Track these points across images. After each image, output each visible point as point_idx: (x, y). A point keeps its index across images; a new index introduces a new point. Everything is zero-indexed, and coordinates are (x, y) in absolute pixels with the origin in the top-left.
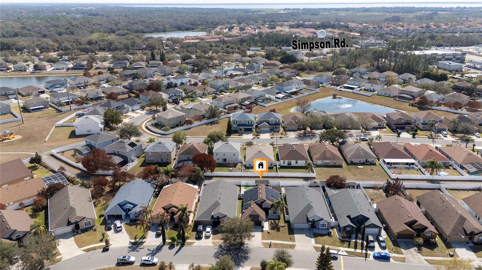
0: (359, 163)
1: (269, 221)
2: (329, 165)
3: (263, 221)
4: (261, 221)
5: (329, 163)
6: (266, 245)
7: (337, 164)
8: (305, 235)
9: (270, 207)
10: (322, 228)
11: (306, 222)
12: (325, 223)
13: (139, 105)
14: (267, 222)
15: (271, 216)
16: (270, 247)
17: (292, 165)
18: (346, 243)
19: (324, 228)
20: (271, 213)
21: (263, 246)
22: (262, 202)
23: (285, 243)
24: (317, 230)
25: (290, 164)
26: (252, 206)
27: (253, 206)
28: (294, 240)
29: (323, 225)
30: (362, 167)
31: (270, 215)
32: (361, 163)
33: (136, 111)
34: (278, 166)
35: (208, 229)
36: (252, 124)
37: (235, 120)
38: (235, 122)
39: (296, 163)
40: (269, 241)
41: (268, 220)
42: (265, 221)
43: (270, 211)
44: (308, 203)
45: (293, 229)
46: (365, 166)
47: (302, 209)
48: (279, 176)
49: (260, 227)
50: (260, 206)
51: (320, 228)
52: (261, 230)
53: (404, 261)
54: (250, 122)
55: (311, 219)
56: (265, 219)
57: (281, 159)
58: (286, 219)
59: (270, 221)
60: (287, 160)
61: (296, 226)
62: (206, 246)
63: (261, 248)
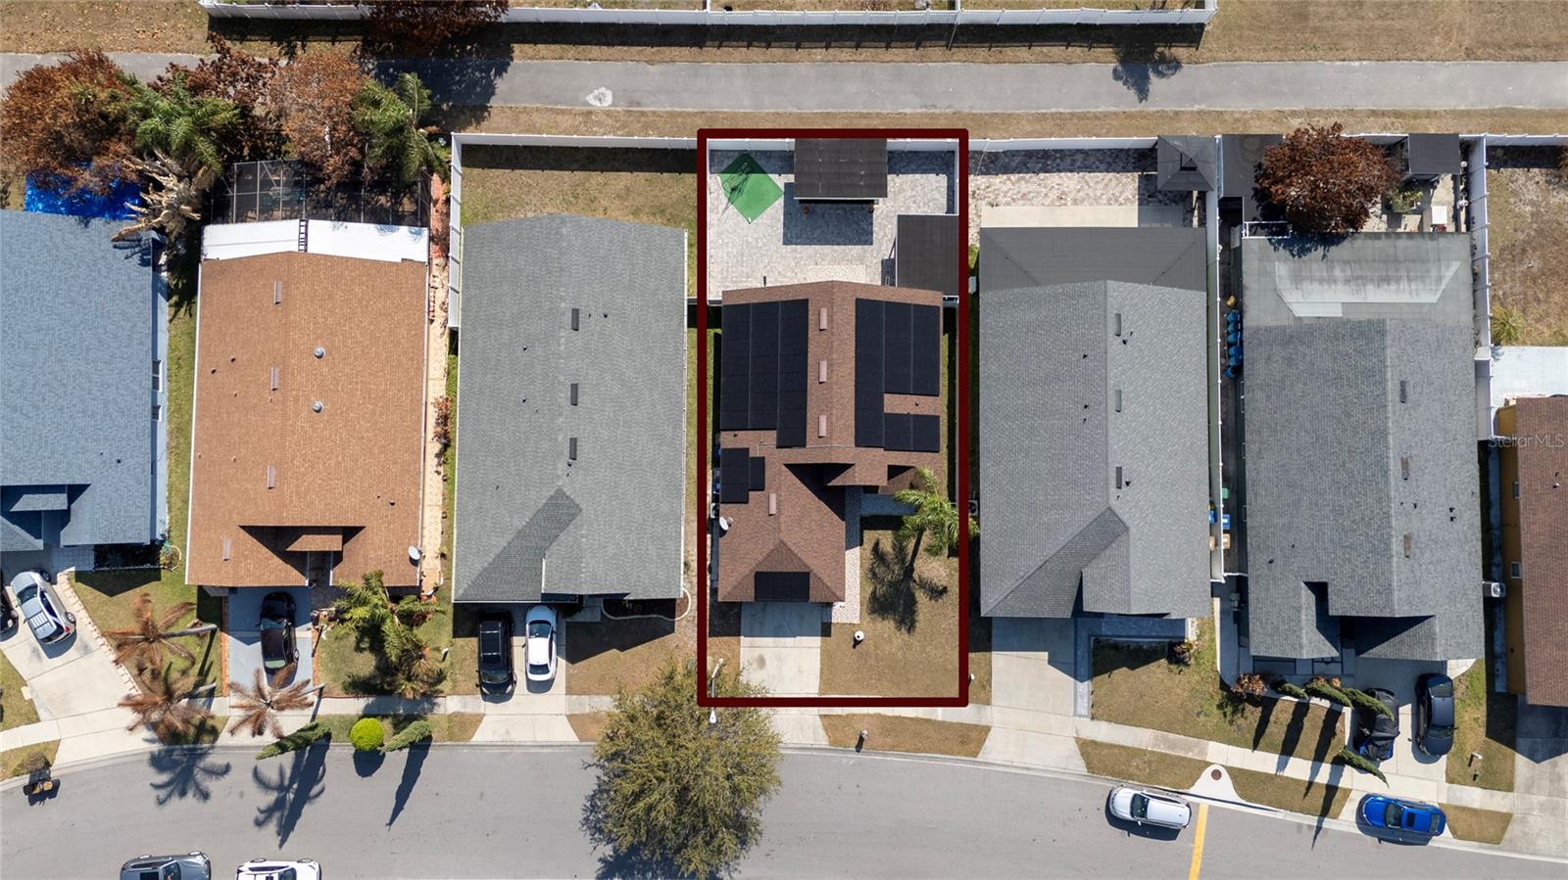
8: (1045, 655)
14: (855, 554)
16: (859, 748)
18: (1249, 708)
21: (822, 741)
26: (773, 503)
27: (778, 505)
28: (982, 696)
41: (859, 528)
52: (817, 619)
53: (1495, 840)
62: (542, 746)
63: (814, 753)
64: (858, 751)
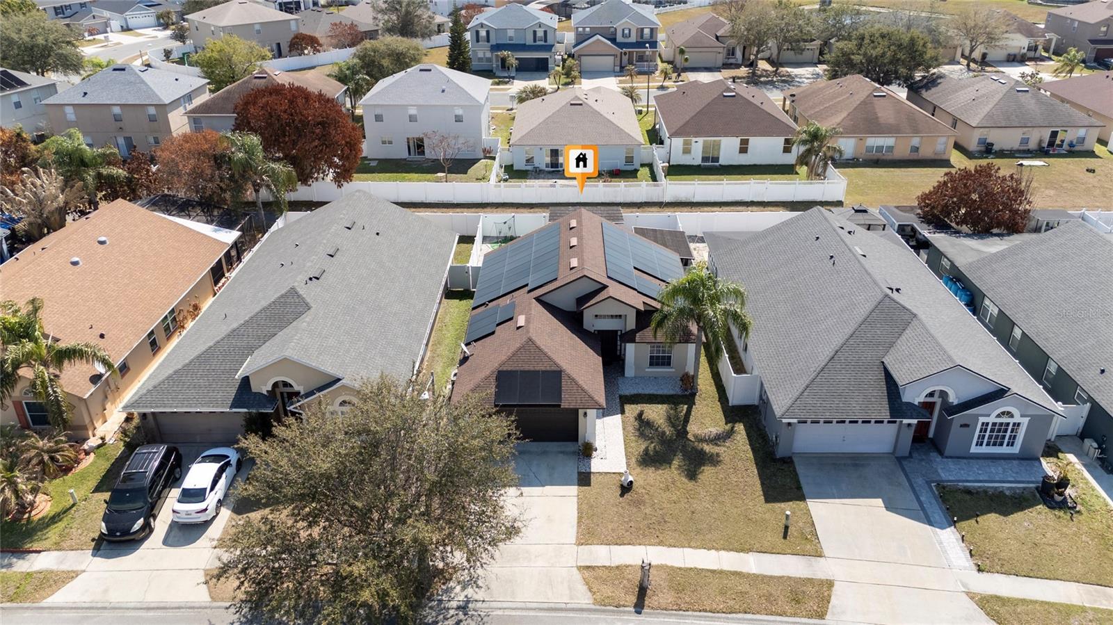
0: (1019, 151)
1: (627, 407)
2: (889, 157)
3: (592, 413)
4: (575, 412)
5: (890, 149)
6: (607, 591)
7: (926, 152)
8: (879, 502)
9: (631, 324)
10: (984, 449)
11: (885, 414)
12: (1017, 419)
13: (152, 10)
14: (616, 419)
15: (638, 378)
16: (639, 607)
17: (723, 161)
19: (1005, 449)
20: (637, 366)
21: (584, 598)
22: (583, 300)
23: (752, 563)
24: (951, 464)
25: (716, 159)
26: (521, 321)
27: (527, 321)
28: (809, 544)
29: (999, 433)
30: (1038, 162)
31: (630, 371)
32: (1029, 151)
33: (136, 31)
34: (660, 166)
35: (200, 474)
36: (550, 42)
37: (482, 25)
38: (483, 33)
39: (743, 150)
40: (632, 555)
41: (618, 402)
42: (599, 408)
43: (630, 350)
44: (880, 296)
45: (788, 461)
46: (1052, 160)
47: (848, 330)
48: (667, 199)
49: (570, 447)
50: (572, 319)
51: (974, 449)
52: (572, 468)
54: (540, 34)
55: (915, 396)
56: (601, 398)
57: (674, 135)
58: (735, 399)
59: (632, 410)
60: (697, 134)
61: (808, 440)
62: (149, 609)
63: (571, 615)
64: (639, 613)
